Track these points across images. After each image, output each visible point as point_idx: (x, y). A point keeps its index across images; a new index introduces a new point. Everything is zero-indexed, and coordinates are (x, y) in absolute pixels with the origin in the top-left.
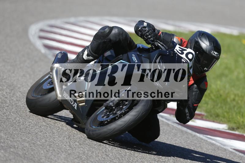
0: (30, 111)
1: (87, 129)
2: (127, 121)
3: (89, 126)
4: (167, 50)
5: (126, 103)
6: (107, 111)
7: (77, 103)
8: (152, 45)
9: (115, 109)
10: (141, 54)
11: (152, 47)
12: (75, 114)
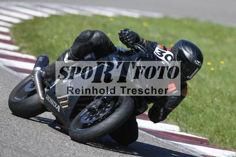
0: (12, 113)
1: (71, 132)
2: (110, 124)
3: (72, 128)
4: (146, 52)
5: (109, 105)
6: (90, 114)
7: (60, 106)
8: (132, 48)
9: (98, 111)
10: (120, 57)
11: (132, 50)
12: (58, 116)
